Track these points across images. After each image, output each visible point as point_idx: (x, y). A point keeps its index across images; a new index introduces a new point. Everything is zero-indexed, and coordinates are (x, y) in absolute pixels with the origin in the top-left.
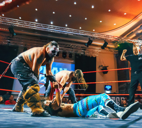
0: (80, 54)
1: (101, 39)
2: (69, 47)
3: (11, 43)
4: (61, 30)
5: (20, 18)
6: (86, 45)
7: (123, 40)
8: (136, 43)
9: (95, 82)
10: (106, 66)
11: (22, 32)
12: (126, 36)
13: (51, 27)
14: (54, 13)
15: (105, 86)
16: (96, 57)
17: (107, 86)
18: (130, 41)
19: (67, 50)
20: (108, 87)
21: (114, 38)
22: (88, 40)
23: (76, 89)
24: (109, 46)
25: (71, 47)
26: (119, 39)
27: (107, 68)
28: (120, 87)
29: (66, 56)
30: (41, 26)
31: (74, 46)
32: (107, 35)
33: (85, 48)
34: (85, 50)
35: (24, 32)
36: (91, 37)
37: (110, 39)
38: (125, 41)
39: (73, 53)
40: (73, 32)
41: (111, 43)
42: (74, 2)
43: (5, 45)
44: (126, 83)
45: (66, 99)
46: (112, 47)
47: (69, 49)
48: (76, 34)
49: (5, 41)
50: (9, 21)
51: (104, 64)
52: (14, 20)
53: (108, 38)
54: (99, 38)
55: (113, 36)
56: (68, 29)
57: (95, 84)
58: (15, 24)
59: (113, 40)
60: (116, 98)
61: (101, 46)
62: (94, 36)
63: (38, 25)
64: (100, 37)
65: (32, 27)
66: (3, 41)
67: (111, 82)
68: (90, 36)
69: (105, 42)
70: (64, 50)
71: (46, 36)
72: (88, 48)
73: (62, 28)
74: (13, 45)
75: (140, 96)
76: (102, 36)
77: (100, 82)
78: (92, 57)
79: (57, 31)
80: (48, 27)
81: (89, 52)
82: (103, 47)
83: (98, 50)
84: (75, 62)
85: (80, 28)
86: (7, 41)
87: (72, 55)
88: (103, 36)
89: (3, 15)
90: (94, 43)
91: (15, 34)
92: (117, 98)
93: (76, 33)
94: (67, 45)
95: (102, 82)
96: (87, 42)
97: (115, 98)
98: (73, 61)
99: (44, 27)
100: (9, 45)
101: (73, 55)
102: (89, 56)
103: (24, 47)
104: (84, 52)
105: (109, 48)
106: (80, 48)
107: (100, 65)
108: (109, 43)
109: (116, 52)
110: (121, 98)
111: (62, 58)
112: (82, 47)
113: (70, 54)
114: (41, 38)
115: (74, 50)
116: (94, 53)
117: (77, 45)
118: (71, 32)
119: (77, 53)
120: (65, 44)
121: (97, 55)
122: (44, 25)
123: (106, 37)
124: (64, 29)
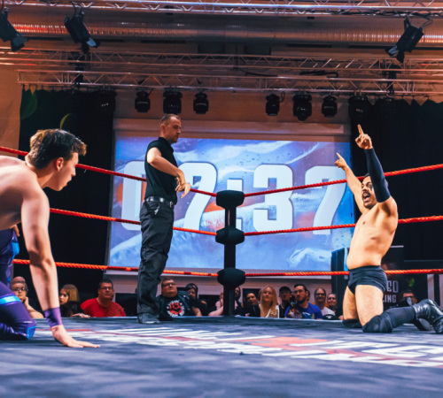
0: (373, 97)
2: (322, 69)
3: (85, 78)
6: (391, 55)
11: (125, 30)
19: (312, 84)
22: (403, 31)
25: (329, 69)
29: (309, 113)
31: (344, 63)
33: (394, 66)
34: (393, 75)
35: (131, 31)
36: (416, 14)
39: (338, 94)
43: (64, 89)
47: (320, 81)
48: (343, 10)
49: (65, 74)
58: (86, 2)
62: (428, 6)
65: (155, 5)
66: (56, 74)
68: (409, 12)
70: (299, 84)
71: (219, 33)
72: (408, 67)
74: (96, 87)
78: (430, 103)
79: (259, 9)
81: (411, 83)
84: (349, 133)
86: (71, 74)
87: (336, 105)
90: (430, 38)
91: (91, 43)
93: (344, 6)
94: (310, 63)
96: (399, 36)
98: (342, 127)
100: (85, 89)
101: (339, 105)
102: (414, 101)
103: (137, 89)
104: (391, 82)
106: (370, 68)
111: (293, 121)
112: (377, 64)
113: (325, 99)
114: (202, 45)
115: (344, 82)
116: (436, 86)
117: (355, 57)
118: (319, 6)
119: (358, 93)
120: (303, 60)
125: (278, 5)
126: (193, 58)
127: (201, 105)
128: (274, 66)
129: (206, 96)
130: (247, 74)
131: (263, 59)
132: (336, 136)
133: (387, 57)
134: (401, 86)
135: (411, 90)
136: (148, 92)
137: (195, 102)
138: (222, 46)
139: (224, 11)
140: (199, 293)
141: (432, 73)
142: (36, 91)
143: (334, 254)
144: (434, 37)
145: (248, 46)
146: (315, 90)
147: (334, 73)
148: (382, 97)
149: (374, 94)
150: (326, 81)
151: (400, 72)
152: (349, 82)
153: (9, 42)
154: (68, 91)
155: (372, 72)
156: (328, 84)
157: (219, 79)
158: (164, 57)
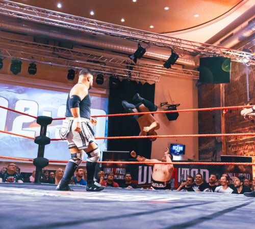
0: (121, 78)
1: (165, 47)
2: (96, 60)
4: (77, 23)
6: (131, 59)
7: (211, 50)
8: (238, 59)
10: (175, 104)
12: (218, 42)
13: (54, 14)
15: (172, 145)
18: (226, 52)
19: (92, 67)
20: (178, 149)
21: (192, 45)
22: (137, 49)
24: (182, 62)
25: (101, 61)
26: (204, 49)
27: (177, 107)
28: (202, 148)
30: (34, 11)
31: (109, 59)
32: (177, 39)
33: (132, 64)
34: (131, 68)
36: (143, 41)
37: (183, 48)
38: (215, 53)
39: (105, 74)
44: (213, 141)
46: (190, 63)
47: (97, 66)
48: (110, 34)
51: (171, 99)
53: (178, 45)
54: (159, 43)
55: (191, 42)
56: (92, 22)
59: (192, 51)
60: (190, 170)
61: (164, 61)
62: (149, 39)
63: (25, 9)
64: (163, 41)
65: (11, 13)
67: (172, 136)
68: (141, 40)
69: (172, 52)
70: (86, 66)
71: (46, 33)
72: (138, 65)
73: (81, 20)
75: (240, 167)
76: (167, 40)
78: (147, 84)
79: (69, 25)
80: (49, 15)
81: (139, 73)
82: (168, 64)
84: (108, 94)
85: (123, 20)
87: (103, 79)
88: (170, 39)
90: (149, 53)
92: (193, 170)
93: (111, 31)
94: (93, 56)
96: (135, 50)
97: (188, 170)
98: (105, 90)
99: (39, 15)
101: (105, 79)
102: (140, 82)
104: (129, 72)
105: (183, 66)
106: (121, 63)
107: (162, 102)
108: (180, 56)
109: (197, 75)
110: (202, 171)
112: (125, 62)
113: (98, 76)
114: (36, 38)
115: (108, 68)
116: (150, 76)
117: (115, 57)
118: (99, 29)
119: (114, 75)
120: (89, 54)
121: (156, 81)
122: (39, 10)
123: (174, 42)
124: (85, 21)
125: (78, 25)
126: (30, 44)
127: (32, 70)
128: (74, 55)
129: (35, 65)
130: (59, 57)
131: (68, 51)
132: (102, 94)
133: (129, 59)
135: (139, 76)
136: (2, 59)
137: (29, 68)
138: (47, 40)
139: (50, 23)
140: (21, 172)
141: (149, 70)
144: (151, 53)
145: (61, 43)
146: (93, 70)
147: (104, 63)
148: (125, 78)
149: (122, 76)
150: (99, 66)
151: (135, 67)
152: (110, 68)
155: (121, 65)
156: (100, 68)
157: (44, 57)
158: (14, 41)
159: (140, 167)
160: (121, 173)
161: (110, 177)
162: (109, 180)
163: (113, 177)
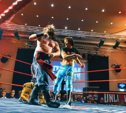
0: (93, 55)
1: (113, 40)
2: (82, 48)
3: (32, 47)
4: (74, 33)
5: (39, 26)
6: (98, 46)
9: (109, 80)
10: (119, 65)
13: (65, 31)
14: (68, 19)
15: (119, 84)
16: (108, 57)
17: (121, 84)
19: (80, 51)
20: (122, 86)
22: (100, 41)
23: (89, 86)
24: (120, 46)
27: (120, 66)
30: (57, 31)
31: (87, 47)
32: (118, 36)
33: (97, 48)
34: (97, 50)
36: (103, 38)
37: (122, 39)
39: (86, 53)
40: (86, 35)
41: (123, 43)
42: (86, 8)
45: (80, 96)
46: (124, 46)
50: (31, 29)
51: (116, 62)
52: (34, 28)
53: (119, 38)
54: (110, 38)
55: (125, 36)
56: (80, 32)
57: (109, 81)
58: (35, 31)
59: (125, 40)
61: (113, 46)
62: (105, 37)
64: (112, 37)
68: (101, 38)
69: (117, 42)
71: (61, 39)
72: (100, 49)
73: (76, 32)
76: (114, 37)
77: (113, 80)
78: (104, 57)
79: (71, 35)
80: (63, 32)
81: (101, 52)
82: (115, 47)
83: (109, 50)
84: (88, 62)
85: (92, 31)
86: (29, 46)
87: (85, 56)
88: (115, 36)
89: (26, 24)
90: (105, 43)
93: (88, 35)
94: (80, 46)
95: (116, 80)
96: (99, 43)
98: (86, 60)
99: (59, 32)
100: (31, 49)
102: (101, 56)
104: (96, 52)
105: (121, 47)
106: (92, 49)
107: (112, 64)
108: (120, 43)
112: (94, 48)
113: (83, 54)
116: (106, 53)
117: (89, 46)
118: (83, 35)
119: (90, 54)
121: (109, 55)
122: (59, 30)
123: (117, 37)
124: (77, 32)
132: (85, 62)
133: (96, 46)
134: (99, 53)
135: (101, 53)
141: (105, 50)
142: (21, 49)
143: (84, 88)
147: (85, 49)
148: (95, 55)
149: (93, 54)
152: (88, 51)
153: (17, 38)
154: (28, 49)
156: (83, 51)
159: (105, 94)
160: (96, 97)
161: (92, 99)
162: (92, 101)
163: (93, 99)
